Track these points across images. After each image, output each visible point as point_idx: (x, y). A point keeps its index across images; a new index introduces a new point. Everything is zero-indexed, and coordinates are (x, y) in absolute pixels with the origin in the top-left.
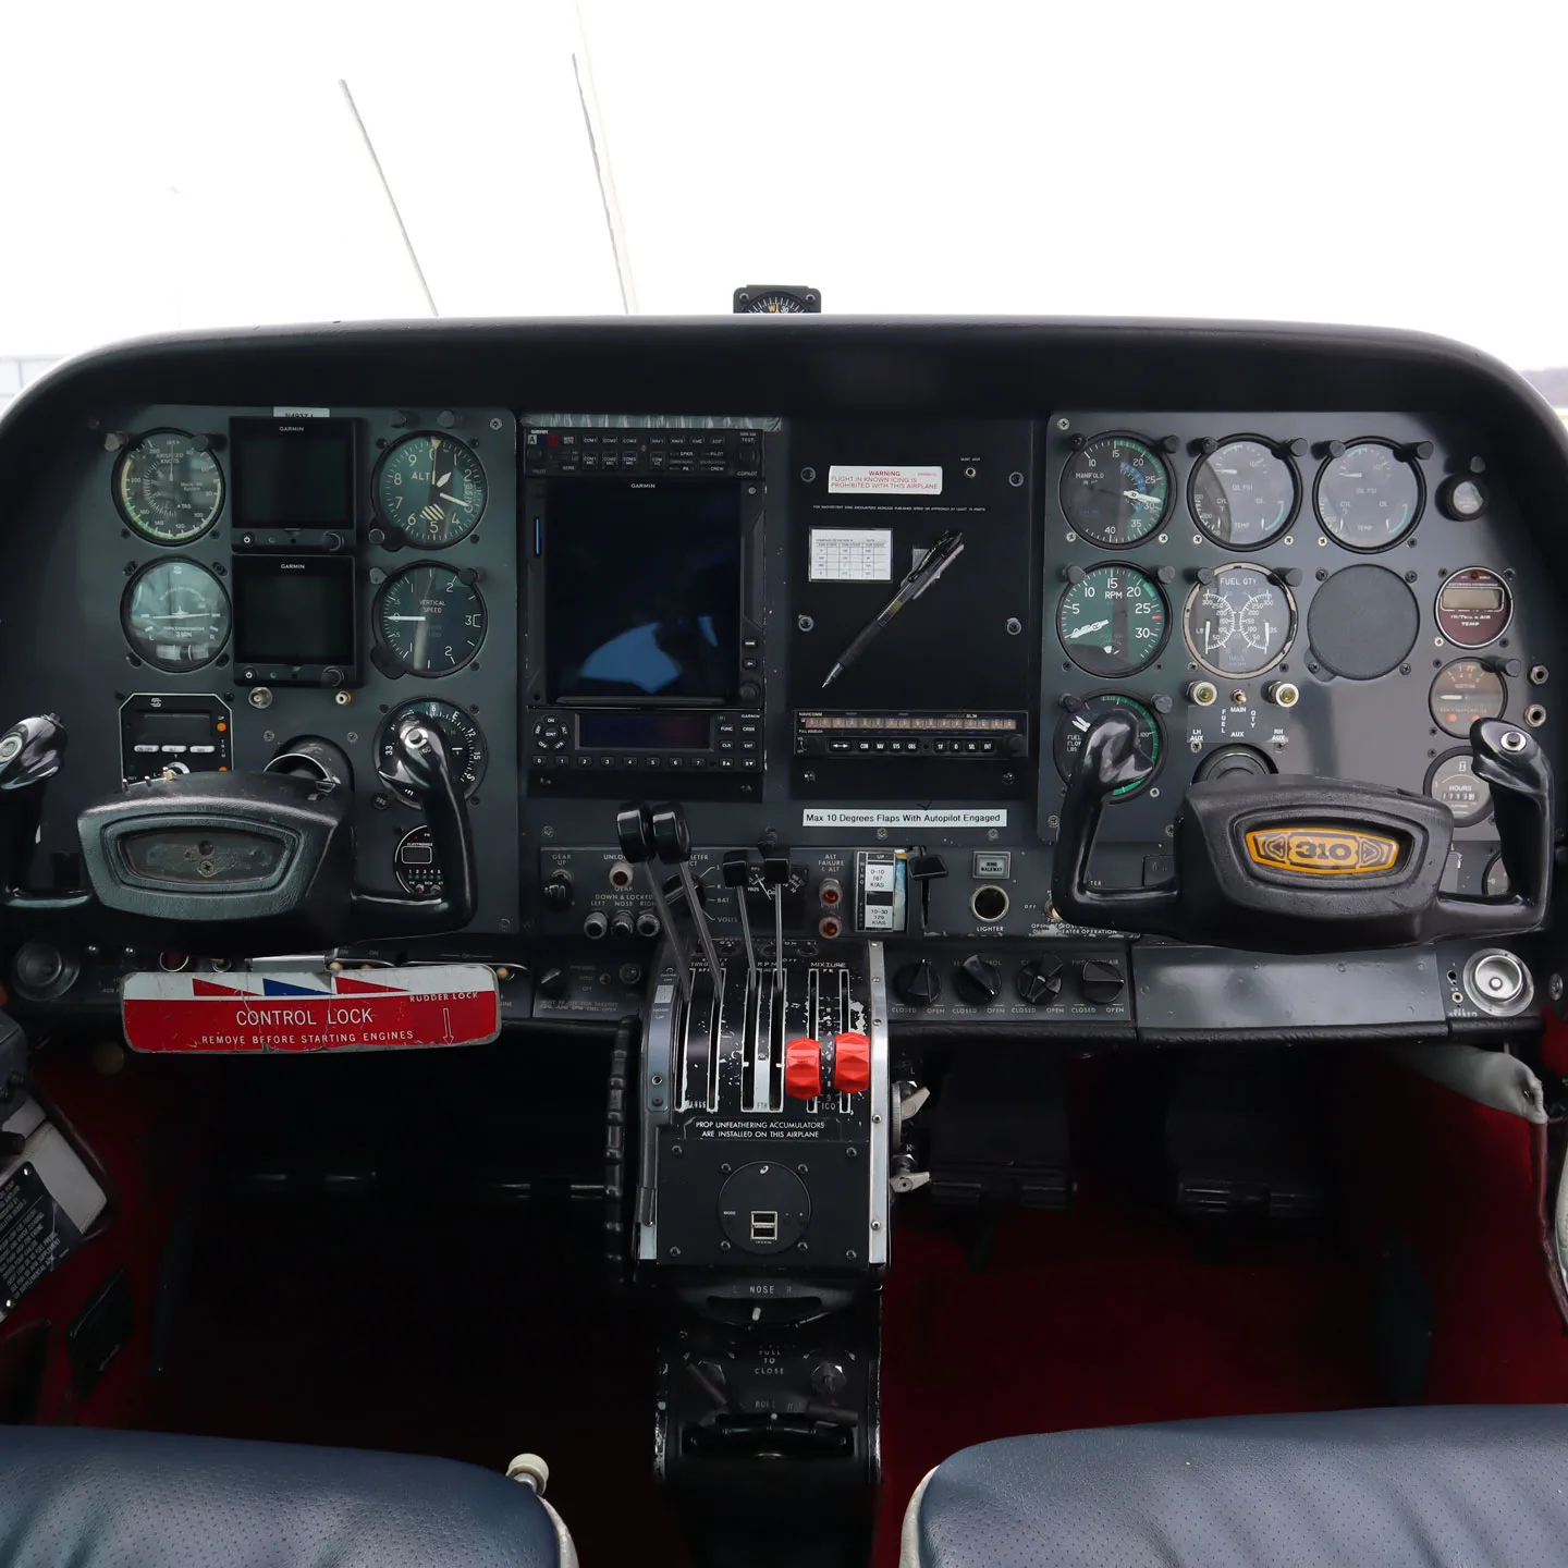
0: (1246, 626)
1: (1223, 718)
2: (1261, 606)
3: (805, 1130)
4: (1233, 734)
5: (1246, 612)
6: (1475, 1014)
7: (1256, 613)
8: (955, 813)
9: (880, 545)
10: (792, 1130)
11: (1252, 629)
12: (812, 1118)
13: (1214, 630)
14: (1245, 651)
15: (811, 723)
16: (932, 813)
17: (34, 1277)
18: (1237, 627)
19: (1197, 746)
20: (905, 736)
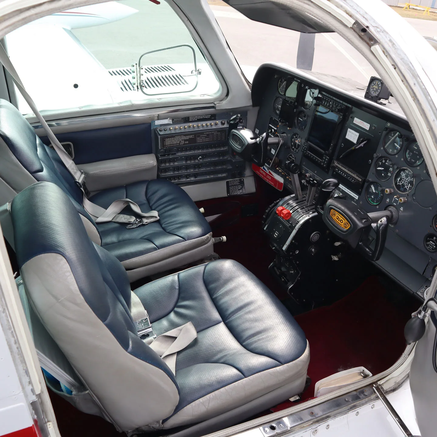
0: (406, 183)
1: (394, 199)
2: (410, 180)
3: (288, 224)
4: (394, 204)
5: (407, 180)
6: (422, 296)
7: (409, 181)
8: (351, 192)
9: (357, 136)
10: (287, 223)
11: (407, 184)
12: (290, 223)
13: (400, 180)
14: (404, 188)
15: (335, 164)
16: (349, 190)
17: (235, 194)
18: (405, 182)
19: (387, 202)
20: (345, 173)
